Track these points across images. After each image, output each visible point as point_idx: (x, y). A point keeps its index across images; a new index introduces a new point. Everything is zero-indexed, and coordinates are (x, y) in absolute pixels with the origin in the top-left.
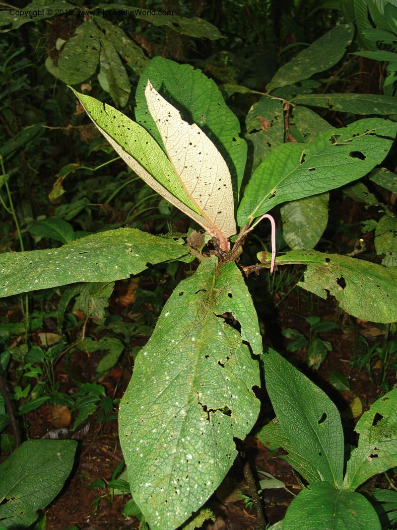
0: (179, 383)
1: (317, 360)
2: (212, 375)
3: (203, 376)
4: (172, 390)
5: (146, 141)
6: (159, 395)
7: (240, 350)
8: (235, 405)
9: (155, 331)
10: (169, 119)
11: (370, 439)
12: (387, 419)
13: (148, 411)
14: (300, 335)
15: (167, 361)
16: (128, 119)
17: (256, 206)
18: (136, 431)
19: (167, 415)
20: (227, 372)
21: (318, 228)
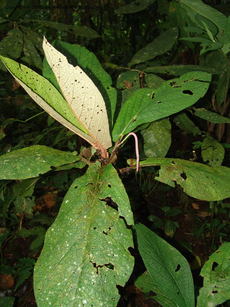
0: (76, 248)
1: (171, 234)
2: (99, 241)
3: (92, 242)
4: (71, 254)
5: (50, 88)
6: (62, 257)
7: (118, 222)
8: (116, 262)
9: (59, 214)
10: (60, 63)
11: (211, 280)
12: (221, 265)
13: (54, 270)
14: (159, 219)
15: (67, 233)
16: (37, 74)
17: (124, 128)
18: (46, 285)
19: (68, 272)
20: (109, 238)
21: (165, 146)
